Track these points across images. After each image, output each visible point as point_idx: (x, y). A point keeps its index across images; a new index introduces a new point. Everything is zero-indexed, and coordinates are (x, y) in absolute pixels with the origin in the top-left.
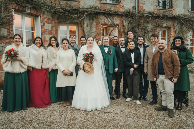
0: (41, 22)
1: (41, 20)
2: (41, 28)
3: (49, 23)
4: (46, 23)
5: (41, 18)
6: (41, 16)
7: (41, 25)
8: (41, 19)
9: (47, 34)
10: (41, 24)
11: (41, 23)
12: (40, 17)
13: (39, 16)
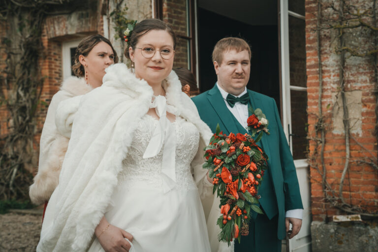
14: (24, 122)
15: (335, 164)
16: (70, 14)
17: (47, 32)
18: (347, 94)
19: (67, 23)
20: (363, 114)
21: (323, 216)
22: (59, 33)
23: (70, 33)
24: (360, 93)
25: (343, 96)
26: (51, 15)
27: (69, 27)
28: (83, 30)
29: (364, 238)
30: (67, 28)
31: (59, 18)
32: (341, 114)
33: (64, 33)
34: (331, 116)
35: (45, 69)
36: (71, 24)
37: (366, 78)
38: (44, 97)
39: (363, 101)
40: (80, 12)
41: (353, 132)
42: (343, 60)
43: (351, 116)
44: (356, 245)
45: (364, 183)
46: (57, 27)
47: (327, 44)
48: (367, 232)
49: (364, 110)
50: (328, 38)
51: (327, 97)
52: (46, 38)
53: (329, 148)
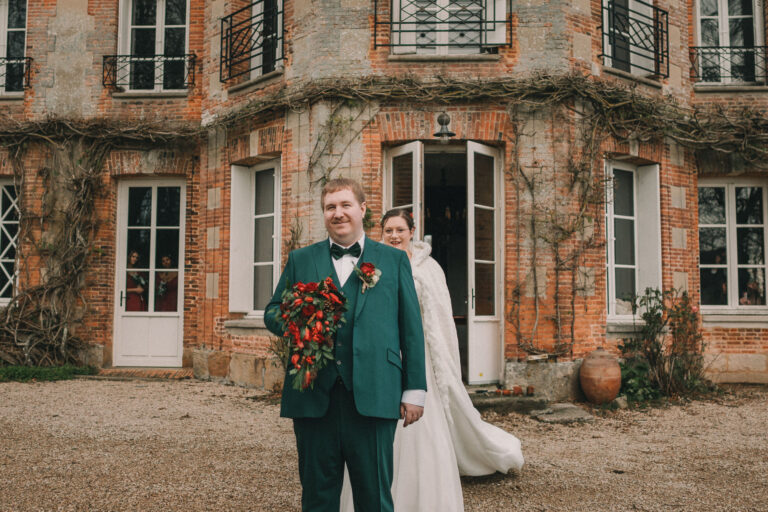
0: (661, 182)
1: (661, 178)
2: (661, 204)
3: (678, 185)
4: (675, 185)
5: (661, 169)
6: (663, 162)
7: (661, 195)
8: (661, 173)
9: (674, 226)
10: (661, 191)
11: (661, 186)
12: (658, 166)
13: (655, 163)
14: (75, 272)
15: (526, 320)
16: (148, 151)
17: (110, 167)
18: (537, 269)
19: (143, 160)
20: (547, 283)
21: (516, 358)
22: (127, 170)
23: (144, 172)
24: (545, 268)
25: (534, 270)
26: (118, 149)
27: (145, 166)
28: (165, 170)
29: (545, 371)
30: (141, 166)
31: (129, 153)
32: (532, 282)
33: (137, 171)
34: (524, 284)
35: (104, 210)
36: (148, 163)
37: (550, 258)
38: (99, 244)
39: (547, 274)
40: (163, 151)
41: (540, 296)
42: (535, 242)
43: (539, 284)
44: (540, 376)
45: (546, 332)
46: (125, 164)
47: (522, 230)
48: (548, 366)
49: (548, 280)
50: (523, 226)
51: (522, 269)
52: (109, 174)
53: (522, 307)
